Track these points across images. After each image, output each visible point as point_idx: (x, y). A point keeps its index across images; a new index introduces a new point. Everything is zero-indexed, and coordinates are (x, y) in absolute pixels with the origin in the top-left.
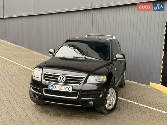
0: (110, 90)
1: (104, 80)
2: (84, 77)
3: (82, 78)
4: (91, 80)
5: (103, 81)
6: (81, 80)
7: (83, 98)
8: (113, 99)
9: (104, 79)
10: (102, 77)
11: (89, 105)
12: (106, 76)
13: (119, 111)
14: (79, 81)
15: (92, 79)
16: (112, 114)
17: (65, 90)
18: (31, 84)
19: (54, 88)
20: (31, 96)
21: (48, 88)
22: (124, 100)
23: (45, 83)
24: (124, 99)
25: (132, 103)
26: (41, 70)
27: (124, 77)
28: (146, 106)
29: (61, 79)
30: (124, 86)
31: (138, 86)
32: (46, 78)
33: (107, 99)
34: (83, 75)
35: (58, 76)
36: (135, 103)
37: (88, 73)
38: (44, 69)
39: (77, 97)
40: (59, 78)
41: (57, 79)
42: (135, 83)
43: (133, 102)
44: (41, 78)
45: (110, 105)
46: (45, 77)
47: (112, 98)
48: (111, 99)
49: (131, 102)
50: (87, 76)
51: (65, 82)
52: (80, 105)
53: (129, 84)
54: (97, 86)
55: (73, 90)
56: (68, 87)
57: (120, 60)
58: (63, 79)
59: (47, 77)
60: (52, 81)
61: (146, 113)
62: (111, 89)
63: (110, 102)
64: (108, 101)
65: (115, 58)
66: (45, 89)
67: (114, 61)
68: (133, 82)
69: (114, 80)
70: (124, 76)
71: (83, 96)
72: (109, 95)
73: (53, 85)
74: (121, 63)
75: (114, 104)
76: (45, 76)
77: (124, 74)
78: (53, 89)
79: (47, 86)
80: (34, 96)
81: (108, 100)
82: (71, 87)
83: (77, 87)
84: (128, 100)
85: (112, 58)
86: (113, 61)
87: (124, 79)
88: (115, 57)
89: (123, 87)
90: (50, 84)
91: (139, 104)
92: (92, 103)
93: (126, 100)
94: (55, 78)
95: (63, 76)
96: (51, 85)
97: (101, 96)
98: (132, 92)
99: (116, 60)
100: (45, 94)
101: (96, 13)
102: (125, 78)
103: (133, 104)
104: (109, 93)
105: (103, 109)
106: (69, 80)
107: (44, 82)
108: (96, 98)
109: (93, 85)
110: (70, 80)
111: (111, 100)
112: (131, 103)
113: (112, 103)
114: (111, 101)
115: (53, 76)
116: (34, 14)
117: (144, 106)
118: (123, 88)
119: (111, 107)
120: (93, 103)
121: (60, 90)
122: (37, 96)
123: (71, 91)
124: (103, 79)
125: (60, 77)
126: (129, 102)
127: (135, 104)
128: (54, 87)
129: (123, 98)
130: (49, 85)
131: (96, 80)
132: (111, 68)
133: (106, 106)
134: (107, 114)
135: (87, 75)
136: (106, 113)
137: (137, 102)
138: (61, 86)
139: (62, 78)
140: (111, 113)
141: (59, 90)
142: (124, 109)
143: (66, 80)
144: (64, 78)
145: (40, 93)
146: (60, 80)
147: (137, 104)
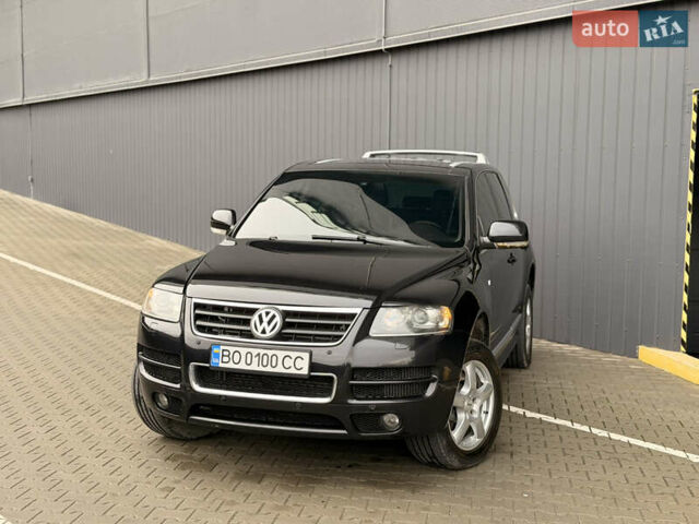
0: (468, 368)
1: (442, 325)
2: (358, 311)
3: (351, 317)
4: (389, 323)
5: (437, 328)
6: (347, 326)
7: (355, 402)
8: (484, 409)
9: (442, 320)
10: (432, 312)
11: (383, 428)
12: (450, 306)
13: (508, 457)
14: (338, 327)
15: (393, 320)
16: (480, 469)
17: (280, 369)
18: (140, 348)
19: (236, 360)
20: (138, 400)
21: (208, 362)
22: (529, 414)
23: (199, 343)
24: (531, 411)
25: (565, 426)
26: (181, 289)
27: (528, 327)
28: (624, 439)
29: (265, 324)
30: (529, 362)
31: (589, 362)
32: (198, 323)
33: (454, 404)
34: (356, 306)
35: (252, 312)
36: (577, 426)
37: (375, 298)
38: (190, 286)
39: (329, 395)
40: (255, 318)
41: (247, 322)
42: (573, 352)
43: (569, 424)
44: (182, 322)
45: (469, 431)
46: (198, 317)
47: (478, 401)
48: (476, 407)
49: (558, 421)
50: (369, 306)
51: (280, 336)
52: (345, 432)
53: (551, 354)
54: (411, 349)
55: (313, 366)
56: (294, 355)
57: (506, 244)
58: (269, 323)
59: (207, 316)
60: (225, 331)
61: (622, 462)
62: (475, 366)
63: (471, 420)
64: (461, 416)
65: (486, 239)
66: (197, 368)
67: (483, 252)
68: (566, 348)
69: (482, 329)
70: (529, 319)
71: (355, 391)
72: (465, 390)
73: (232, 349)
74: (514, 261)
75: (486, 426)
76: (197, 312)
77: (528, 312)
78: (231, 365)
79: (205, 355)
80: (154, 397)
81: (462, 409)
82: (306, 356)
83: (329, 353)
84: (546, 414)
85: (474, 237)
86: (478, 250)
87: (528, 334)
88: (488, 235)
89: (524, 368)
90: (219, 345)
91: (595, 431)
92: (392, 420)
93: (538, 416)
94: (237, 321)
95: (273, 312)
96: (222, 347)
97: (430, 391)
98: (561, 384)
99: (489, 247)
100: (197, 388)
101: (402, 65)
102: (532, 326)
103: (568, 429)
104: (462, 383)
105: (441, 448)
106: (295, 328)
107: (194, 338)
108: (409, 397)
109: (398, 345)
110: (301, 326)
111: (474, 409)
112: (557, 425)
113: (481, 425)
114: (475, 416)
115: (229, 312)
116: (147, 82)
117: (614, 436)
118: (524, 372)
119: (474, 441)
120: (397, 421)
121: (261, 369)
122: (164, 400)
123: (305, 371)
124: (438, 319)
125: (260, 316)
126: (550, 423)
127: (576, 432)
128: (234, 356)
129: (523, 407)
130: (215, 350)
131: (410, 324)
132: (470, 276)
133: (456, 434)
134: (457, 470)
135: (369, 303)
136: (456, 463)
137: (582, 424)
138: (262, 352)
139: (266, 319)
140: (477, 465)
141: (255, 367)
142: (529, 451)
143: (286, 325)
144: (274, 317)
145: (178, 386)
146: (260, 329)
147: (586, 428)
